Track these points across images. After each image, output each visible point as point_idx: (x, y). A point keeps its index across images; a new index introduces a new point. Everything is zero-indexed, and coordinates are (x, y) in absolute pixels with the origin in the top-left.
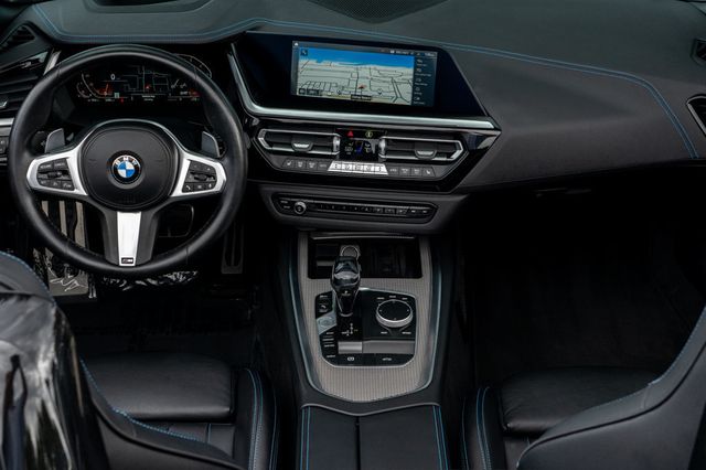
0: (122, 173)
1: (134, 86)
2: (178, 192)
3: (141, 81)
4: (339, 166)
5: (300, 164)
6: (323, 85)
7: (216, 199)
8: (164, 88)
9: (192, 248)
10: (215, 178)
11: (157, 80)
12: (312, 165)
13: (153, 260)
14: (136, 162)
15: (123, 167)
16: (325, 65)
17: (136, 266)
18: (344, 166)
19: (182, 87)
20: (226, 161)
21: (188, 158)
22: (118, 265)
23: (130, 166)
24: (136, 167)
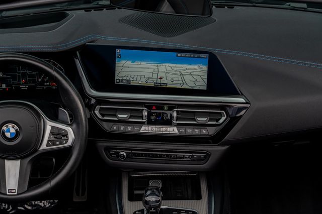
0: (8, 135)
1: (14, 79)
2: (44, 146)
3: (19, 76)
4: (147, 128)
5: (122, 128)
6: (136, 77)
7: (68, 151)
8: (34, 81)
9: (53, 182)
10: (67, 137)
11: (30, 76)
12: (129, 128)
13: (28, 191)
14: (16, 127)
15: (8, 131)
16: (137, 64)
17: (18, 194)
18: (150, 129)
19: (45, 80)
20: (74, 126)
21: (49, 125)
22: (6, 194)
23: (13, 131)
24: (16, 130)
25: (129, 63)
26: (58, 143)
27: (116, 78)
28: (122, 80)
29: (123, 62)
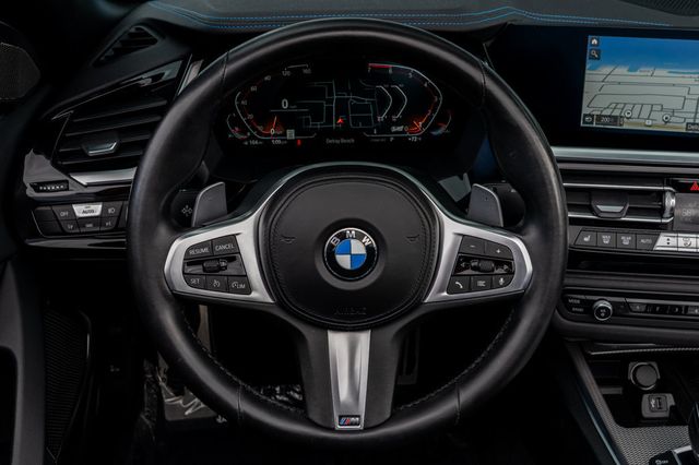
0: (344, 261)
1: (317, 118)
2: (437, 295)
3: (329, 110)
4: (673, 241)
5: (606, 239)
7: (516, 303)
8: (366, 121)
9: (468, 394)
11: (355, 109)
12: (626, 240)
13: (395, 417)
14: (368, 240)
15: (347, 251)
16: (644, 75)
17: (366, 429)
18: (681, 242)
19: (394, 118)
22: (333, 430)
23: (358, 248)
25: (622, 70)
26: (481, 283)
27: (585, 110)
28: (599, 117)
29: (606, 70)
